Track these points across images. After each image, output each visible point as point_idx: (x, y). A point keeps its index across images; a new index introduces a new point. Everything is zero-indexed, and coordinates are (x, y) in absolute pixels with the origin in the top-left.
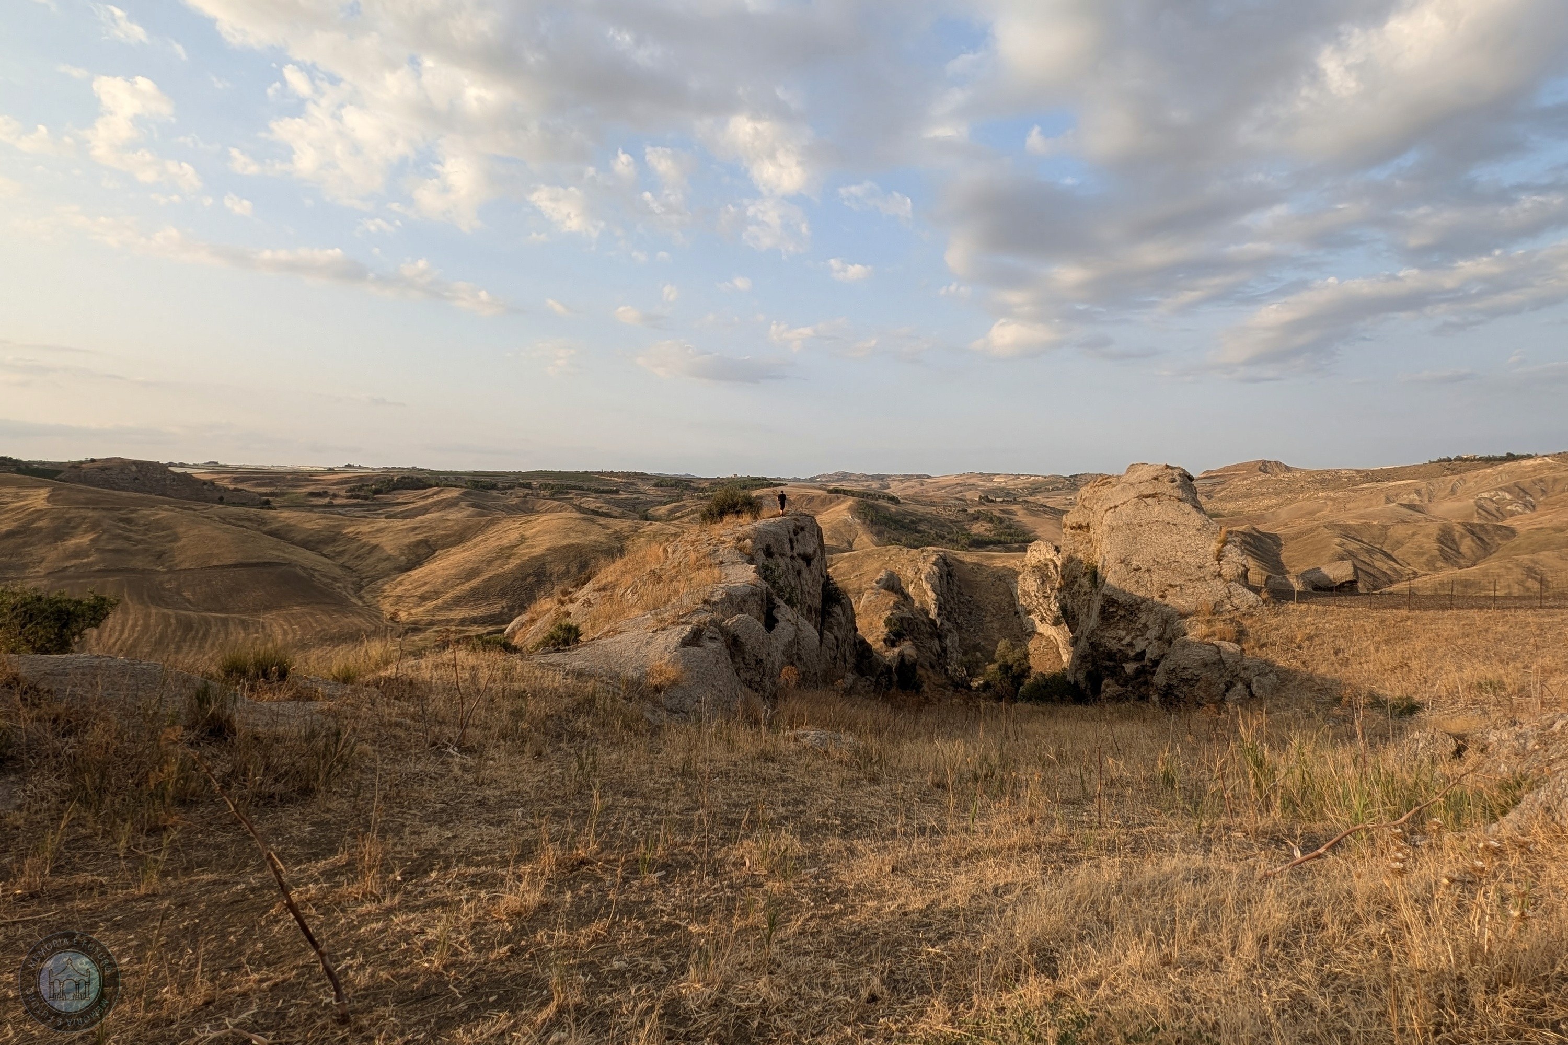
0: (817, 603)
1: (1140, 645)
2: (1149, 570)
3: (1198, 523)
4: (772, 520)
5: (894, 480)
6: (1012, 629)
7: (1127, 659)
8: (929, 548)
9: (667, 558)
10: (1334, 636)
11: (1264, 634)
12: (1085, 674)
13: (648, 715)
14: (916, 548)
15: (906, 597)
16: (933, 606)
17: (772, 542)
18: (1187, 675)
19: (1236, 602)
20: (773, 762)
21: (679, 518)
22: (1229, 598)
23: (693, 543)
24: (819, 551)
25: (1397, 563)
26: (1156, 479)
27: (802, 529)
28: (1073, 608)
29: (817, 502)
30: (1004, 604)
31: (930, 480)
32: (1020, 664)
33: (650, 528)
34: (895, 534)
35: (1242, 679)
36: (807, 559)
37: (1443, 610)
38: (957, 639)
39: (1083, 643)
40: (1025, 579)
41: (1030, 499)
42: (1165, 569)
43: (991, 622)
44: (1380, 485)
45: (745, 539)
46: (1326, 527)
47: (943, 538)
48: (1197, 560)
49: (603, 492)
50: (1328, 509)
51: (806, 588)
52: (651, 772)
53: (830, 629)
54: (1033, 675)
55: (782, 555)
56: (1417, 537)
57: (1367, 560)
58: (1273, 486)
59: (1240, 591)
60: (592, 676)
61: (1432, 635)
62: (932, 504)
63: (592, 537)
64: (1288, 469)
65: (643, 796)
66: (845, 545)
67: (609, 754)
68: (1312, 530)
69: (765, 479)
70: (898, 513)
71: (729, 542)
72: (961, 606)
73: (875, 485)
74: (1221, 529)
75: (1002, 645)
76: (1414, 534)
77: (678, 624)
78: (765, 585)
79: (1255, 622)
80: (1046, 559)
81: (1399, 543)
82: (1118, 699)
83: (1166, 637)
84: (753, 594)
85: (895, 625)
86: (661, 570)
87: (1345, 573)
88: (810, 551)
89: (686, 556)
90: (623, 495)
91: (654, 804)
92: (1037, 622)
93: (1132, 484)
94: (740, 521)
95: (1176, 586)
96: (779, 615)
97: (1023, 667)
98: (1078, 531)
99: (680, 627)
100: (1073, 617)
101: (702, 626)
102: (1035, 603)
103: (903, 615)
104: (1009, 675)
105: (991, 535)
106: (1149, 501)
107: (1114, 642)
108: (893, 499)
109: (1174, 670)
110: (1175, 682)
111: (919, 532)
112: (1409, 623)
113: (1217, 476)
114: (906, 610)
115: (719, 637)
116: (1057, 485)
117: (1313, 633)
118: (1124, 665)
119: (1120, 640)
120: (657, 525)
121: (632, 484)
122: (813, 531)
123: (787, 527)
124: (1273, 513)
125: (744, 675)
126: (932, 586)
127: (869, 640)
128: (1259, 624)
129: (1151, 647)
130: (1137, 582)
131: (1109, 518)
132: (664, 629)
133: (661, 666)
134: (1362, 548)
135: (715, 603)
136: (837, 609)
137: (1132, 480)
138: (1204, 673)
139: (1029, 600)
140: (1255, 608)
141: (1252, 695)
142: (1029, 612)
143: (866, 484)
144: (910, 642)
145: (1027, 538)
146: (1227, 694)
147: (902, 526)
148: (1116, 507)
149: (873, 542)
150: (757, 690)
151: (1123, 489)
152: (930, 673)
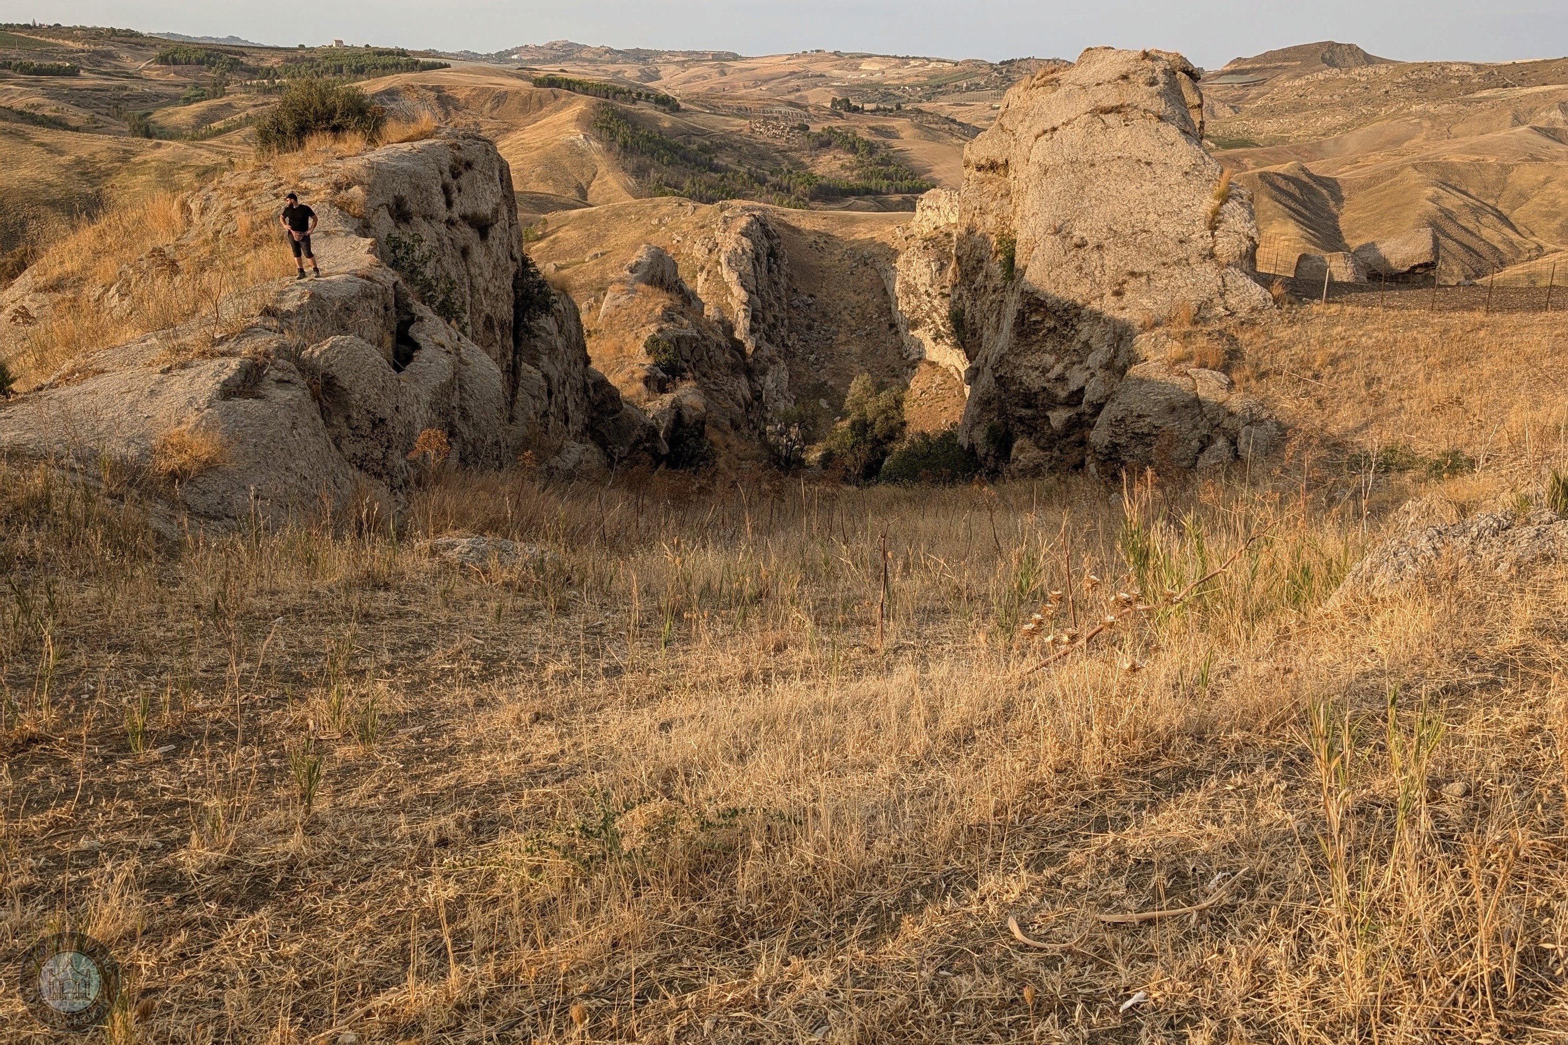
0: (505, 311)
1: (1077, 379)
2: (1099, 247)
3: (1186, 162)
4: (406, 146)
5: (668, 62)
6: (883, 356)
7: (1054, 403)
8: (735, 202)
9: (189, 222)
10: (1371, 357)
11: (1268, 356)
12: (986, 431)
13: (154, 523)
14: (711, 201)
15: (689, 299)
16: (742, 314)
17: (405, 190)
18: (1143, 426)
19: (1232, 301)
20: (386, 590)
21: (220, 132)
22: (1222, 295)
23: (242, 192)
24: (504, 210)
25: (1516, 231)
26: (1125, 77)
27: (469, 165)
28: (973, 317)
29: (513, 104)
30: (871, 309)
31: (739, 65)
32: (887, 419)
33: (158, 153)
34: (669, 173)
35: (1225, 432)
36: (482, 227)
37: (1535, 311)
38: (785, 375)
39: (986, 379)
40: (909, 262)
41: (926, 106)
42: (1125, 244)
43: (846, 343)
44: (1508, 93)
45: (349, 186)
46: (1415, 167)
47: (762, 182)
48: (1179, 229)
49: (39, 71)
50: (1423, 135)
51: (480, 282)
52: (161, 614)
53: (534, 360)
54: (908, 437)
55: (429, 217)
56: (1553, 187)
57: (1470, 226)
58: (1341, 91)
59: (1240, 283)
60: (44, 458)
61: (1508, 353)
62: (742, 112)
63: (26, 172)
64: (1369, 60)
65: (145, 650)
66: (573, 194)
67: (80, 590)
68: (1394, 173)
69: (403, 53)
70: (676, 131)
71: (318, 192)
72: (794, 313)
73: (631, 72)
74: (1222, 172)
75: (857, 387)
76: (1547, 181)
77: (213, 355)
78: (390, 277)
79: (1258, 336)
80: (948, 225)
81: (1523, 197)
82: (1035, 471)
83: (1119, 363)
84: (367, 296)
85: (665, 351)
86: (177, 247)
87: (1419, 251)
88: (486, 209)
89: (230, 219)
90: (87, 80)
91: (164, 660)
92: (928, 343)
93: (1083, 87)
94: (342, 147)
95: (1141, 275)
96: (422, 335)
97: (893, 423)
98: (990, 175)
99: (217, 362)
100: (974, 333)
101: (261, 359)
102: (926, 308)
103: (682, 332)
104: (869, 436)
105: (852, 178)
106: (1111, 119)
107: (1035, 374)
108: (666, 103)
109: (1123, 420)
110: (1123, 441)
111: (716, 169)
112: (1482, 334)
113: (1254, 70)
114: (686, 322)
115: (297, 378)
116: (976, 80)
117: (1340, 353)
118: (1049, 413)
119: (1045, 371)
120: (170, 150)
121: (108, 55)
122: (492, 169)
123: (438, 162)
124: (1336, 140)
125: (350, 448)
126: (740, 276)
127: (615, 380)
128: (1263, 338)
129: (1093, 382)
130: (1080, 268)
131: (1040, 151)
132: (184, 366)
133: (181, 434)
134: (1466, 205)
135: (289, 314)
136: (547, 323)
137: (1084, 80)
138: (1171, 424)
139: (915, 302)
140: (1260, 312)
141: (1237, 457)
142: (915, 325)
143: (612, 68)
144: (692, 383)
145: (917, 182)
146: (1201, 457)
147: (684, 157)
148: (1054, 129)
149: (627, 188)
150: (379, 476)
151: (1068, 96)
152: (732, 438)
